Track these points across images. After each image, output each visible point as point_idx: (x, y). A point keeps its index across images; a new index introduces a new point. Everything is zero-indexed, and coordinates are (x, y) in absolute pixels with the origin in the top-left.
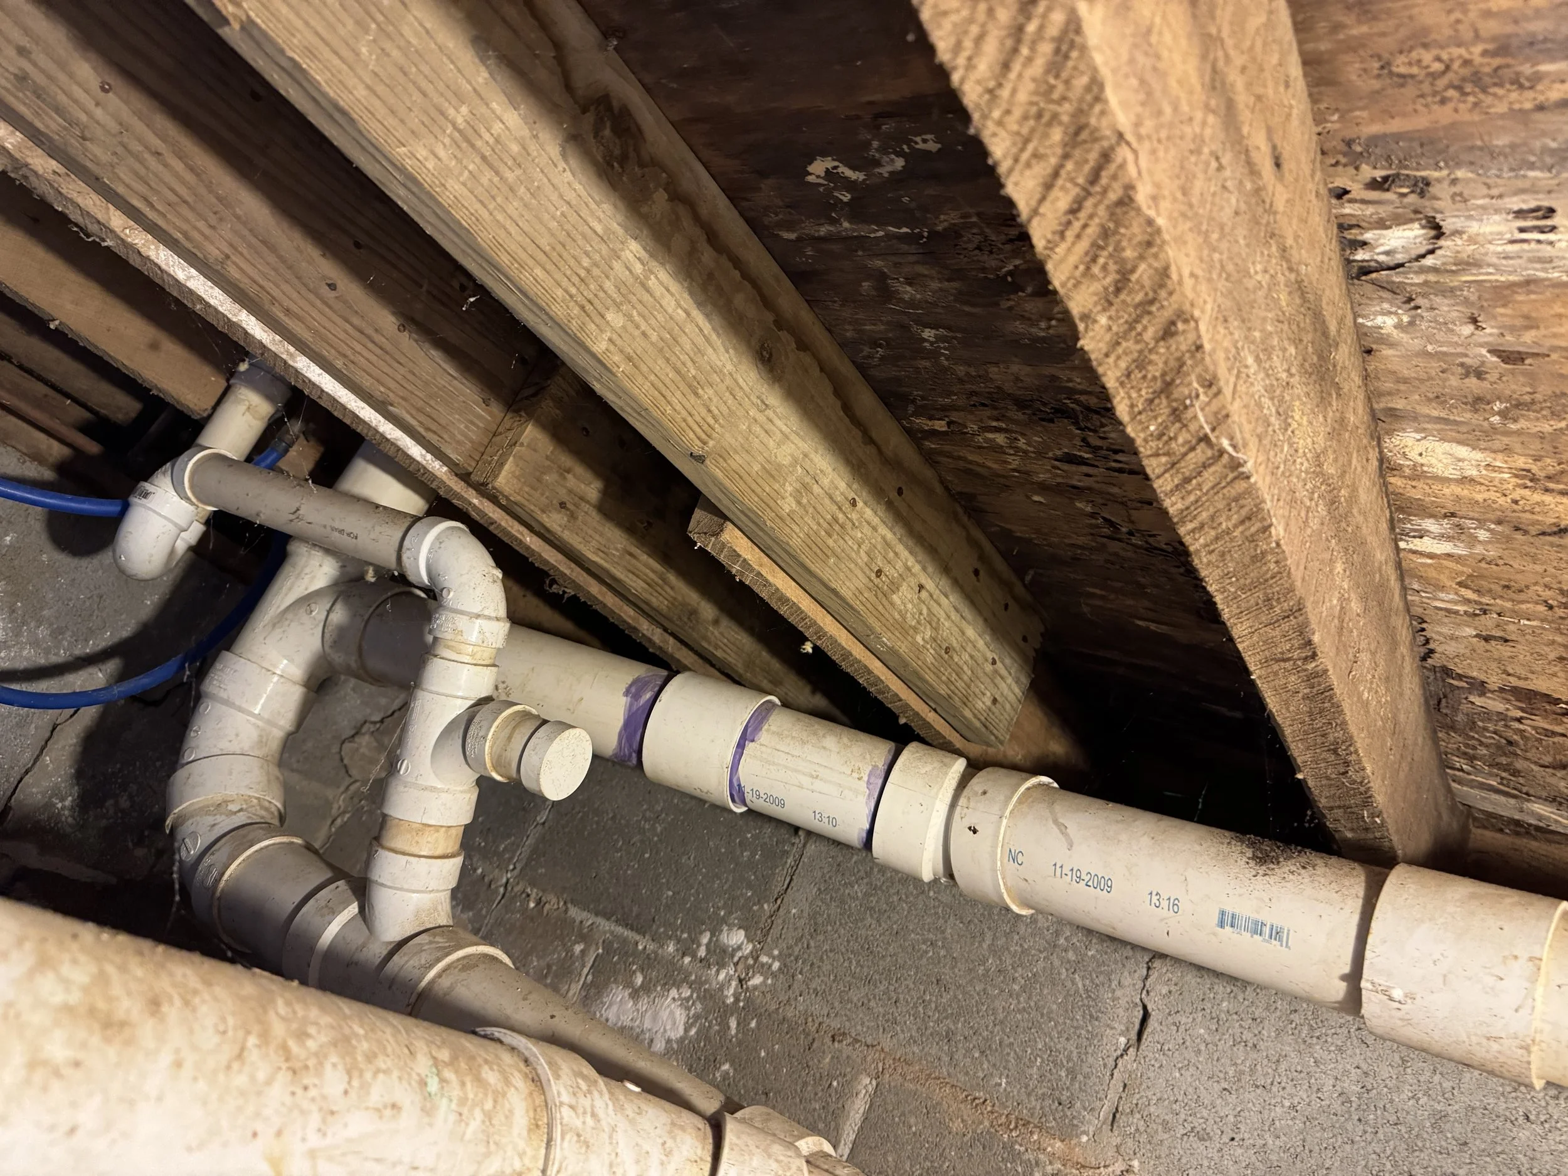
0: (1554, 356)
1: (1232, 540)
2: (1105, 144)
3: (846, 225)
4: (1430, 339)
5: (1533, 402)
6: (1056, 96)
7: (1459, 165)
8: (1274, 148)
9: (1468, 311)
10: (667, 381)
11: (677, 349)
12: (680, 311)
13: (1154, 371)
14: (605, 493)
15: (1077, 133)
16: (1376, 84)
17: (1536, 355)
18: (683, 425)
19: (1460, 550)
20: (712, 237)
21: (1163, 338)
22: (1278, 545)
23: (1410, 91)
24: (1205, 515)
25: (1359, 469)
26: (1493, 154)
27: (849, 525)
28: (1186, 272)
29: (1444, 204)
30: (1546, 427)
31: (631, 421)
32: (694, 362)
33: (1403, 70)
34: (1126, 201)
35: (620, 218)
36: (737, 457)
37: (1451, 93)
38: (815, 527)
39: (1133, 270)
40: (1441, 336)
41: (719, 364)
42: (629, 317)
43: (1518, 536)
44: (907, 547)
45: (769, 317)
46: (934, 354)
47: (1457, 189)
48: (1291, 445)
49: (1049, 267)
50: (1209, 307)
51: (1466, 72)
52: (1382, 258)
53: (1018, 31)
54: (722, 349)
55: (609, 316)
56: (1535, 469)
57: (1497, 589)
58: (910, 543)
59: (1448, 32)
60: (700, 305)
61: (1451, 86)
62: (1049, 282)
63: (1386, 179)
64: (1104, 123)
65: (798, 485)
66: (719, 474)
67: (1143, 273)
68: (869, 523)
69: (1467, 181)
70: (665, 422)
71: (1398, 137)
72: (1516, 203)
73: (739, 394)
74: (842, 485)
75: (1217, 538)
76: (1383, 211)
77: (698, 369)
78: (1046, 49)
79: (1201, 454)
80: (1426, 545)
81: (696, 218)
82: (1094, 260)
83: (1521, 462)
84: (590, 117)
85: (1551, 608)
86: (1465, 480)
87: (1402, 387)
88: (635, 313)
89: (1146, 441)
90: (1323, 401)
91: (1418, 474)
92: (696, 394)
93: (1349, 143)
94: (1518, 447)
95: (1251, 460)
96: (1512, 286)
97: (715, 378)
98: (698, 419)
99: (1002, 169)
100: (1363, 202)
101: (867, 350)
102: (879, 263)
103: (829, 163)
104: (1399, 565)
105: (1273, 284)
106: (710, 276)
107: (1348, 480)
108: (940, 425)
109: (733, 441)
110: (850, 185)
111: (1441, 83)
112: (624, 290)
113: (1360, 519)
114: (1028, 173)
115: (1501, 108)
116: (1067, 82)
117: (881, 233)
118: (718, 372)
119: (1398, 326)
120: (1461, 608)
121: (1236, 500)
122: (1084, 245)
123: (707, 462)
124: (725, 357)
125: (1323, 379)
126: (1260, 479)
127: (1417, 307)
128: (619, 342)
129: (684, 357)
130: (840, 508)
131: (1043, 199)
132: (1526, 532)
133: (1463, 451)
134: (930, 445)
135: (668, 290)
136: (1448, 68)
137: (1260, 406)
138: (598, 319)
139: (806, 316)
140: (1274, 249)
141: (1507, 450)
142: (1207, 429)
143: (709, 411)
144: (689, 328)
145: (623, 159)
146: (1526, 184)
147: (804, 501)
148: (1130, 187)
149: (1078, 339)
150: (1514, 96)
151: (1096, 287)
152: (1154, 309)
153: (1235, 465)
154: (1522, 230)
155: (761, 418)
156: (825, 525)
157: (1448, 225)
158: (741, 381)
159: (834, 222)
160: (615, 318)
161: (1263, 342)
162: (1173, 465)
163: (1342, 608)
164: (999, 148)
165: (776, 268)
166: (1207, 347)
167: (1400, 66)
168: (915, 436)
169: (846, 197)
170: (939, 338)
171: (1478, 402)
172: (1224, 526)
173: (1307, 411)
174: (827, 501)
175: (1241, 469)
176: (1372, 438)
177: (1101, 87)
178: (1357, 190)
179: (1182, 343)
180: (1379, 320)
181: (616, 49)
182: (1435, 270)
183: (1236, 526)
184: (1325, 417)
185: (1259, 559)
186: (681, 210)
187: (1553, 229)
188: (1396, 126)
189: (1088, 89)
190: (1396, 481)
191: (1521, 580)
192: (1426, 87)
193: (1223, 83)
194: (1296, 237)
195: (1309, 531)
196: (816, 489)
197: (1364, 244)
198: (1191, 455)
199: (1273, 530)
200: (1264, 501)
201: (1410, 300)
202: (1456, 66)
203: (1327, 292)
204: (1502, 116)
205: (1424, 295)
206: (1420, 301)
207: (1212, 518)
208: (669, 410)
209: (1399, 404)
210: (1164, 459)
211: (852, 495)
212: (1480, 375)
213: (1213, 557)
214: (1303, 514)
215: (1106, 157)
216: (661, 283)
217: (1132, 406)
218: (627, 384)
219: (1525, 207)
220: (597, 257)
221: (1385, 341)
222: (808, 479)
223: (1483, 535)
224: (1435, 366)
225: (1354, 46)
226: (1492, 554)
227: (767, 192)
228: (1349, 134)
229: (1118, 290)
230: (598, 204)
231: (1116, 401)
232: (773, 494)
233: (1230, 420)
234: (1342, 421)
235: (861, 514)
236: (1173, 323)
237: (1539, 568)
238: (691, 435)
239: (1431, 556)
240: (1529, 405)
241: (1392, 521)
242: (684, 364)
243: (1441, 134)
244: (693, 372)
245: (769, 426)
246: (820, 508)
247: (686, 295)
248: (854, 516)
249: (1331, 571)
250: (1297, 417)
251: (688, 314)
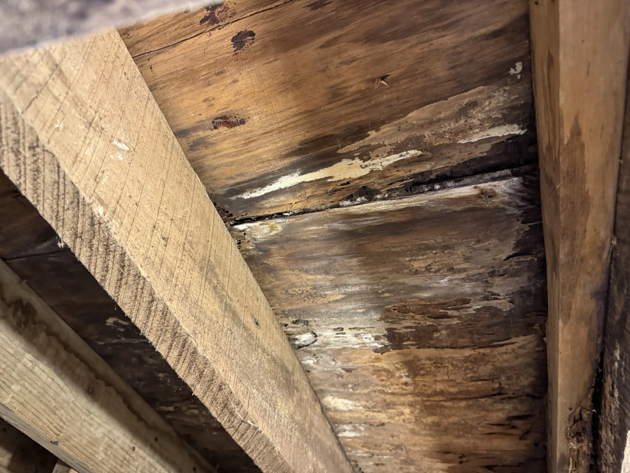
0: (359, 369)
1: (264, 453)
2: (184, 337)
3: (123, 339)
4: (325, 367)
5: (359, 384)
6: (165, 325)
7: (314, 317)
8: (255, 319)
9: (332, 358)
10: (41, 411)
11: (46, 396)
12: (49, 379)
13: (220, 400)
14: (12, 460)
15: (175, 334)
16: (286, 296)
17: (354, 369)
18: (48, 429)
19: (358, 435)
20: (67, 347)
21: (219, 390)
22: (279, 453)
23: (295, 298)
24: (253, 446)
25: (312, 414)
26: (322, 314)
27: (131, 460)
28: (221, 370)
29: (314, 327)
30: (366, 391)
31: (21, 430)
32: (54, 399)
33: (291, 293)
34: (195, 352)
35: (22, 346)
36: (75, 439)
37: (306, 298)
38: (114, 464)
39: (204, 371)
40: (327, 365)
41: (67, 398)
42: (23, 386)
43: (372, 427)
44: (160, 464)
45: (92, 375)
46: (164, 382)
47: (317, 323)
48: (278, 415)
49: (176, 371)
50: (233, 379)
51: (307, 293)
52: (303, 343)
53: (149, 309)
54: (69, 392)
55: (13, 387)
56: (368, 404)
57: (373, 446)
58: (162, 462)
59: (300, 284)
60: (59, 375)
61: (305, 297)
62: (178, 376)
63: (296, 321)
64: (182, 331)
65: (106, 446)
66: (65, 448)
67: (207, 371)
68: (141, 457)
69: (318, 321)
70: (38, 429)
71: (296, 310)
72: (333, 327)
73: (77, 410)
74: (128, 442)
75: (259, 454)
76: (299, 330)
77: (57, 402)
78: (159, 314)
79: (243, 426)
80: (347, 434)
81: (59, 341)
82: (190, 368)
83: (363, 403)
84: (12, 309)
85: (391, 450)
86: (350, 411)
87: (322, 382)
88: (26, 384)
89: (225, 423)
90: (290, 395)
91: (336, 410)
92: (55, 414)
93: (284, 311)
94: (360, 398)
95: (260, 425)
96: (340, 349)
97: (65, 405)
98: (55, 425)
99: (154, 344)
100: (293, 327)
101: (137, 382)
102: (138, 351)
103: (115, 319)
104: (339, 444)
105: (261, 362)
106: (64, 363)
107: (308, 420)
108: (171, 409)
109: (73, 432)
110: (124, 326)
111: (303, 296)
112: (21, 375)
113: (317, 432)
114: (162, 345)
115: (320, 302)
116: (168, 321)
117: (137, 342)
118: (68, 402)
119: (314, 363)
120: (364, 455)
121: (260, 439)
122: (186, 365)
123: (59, 444)
124: (70, 395)
125: (289, 387)
126: (266, 432)
127: (317, 357)
128: (17, 397)
129: (50, 399)
130: (127, 453)
131: (169, 352)
132: (373, 426)
133: (346, 401)
134: (169, 417)
135: (43, 371)
136: (303, 292)
137: (261, 406)
138: (7, 389)
139: (110, 373)
140: (260, 351)
141: (358, 400)
142: (242, 419)
143: (62, 420)
144: (54, 386)
145: (26, 323)
146: (334, 322)
147: (109, 453)
148: (195, 349)
149: (192, 393)
150: (322, 299)
151: (193, 376)
152: (214, 382)
153: (256, 428)
154: (337, 334)
155: (87, 419)
156: (119, 462)
157: (318, 333)
158: (78, 404)
159: (118, 338)
160: (15, 387)
161: (259, 383)
162: (236, 430)
163: (314, 469)
164: (151, 338)
165: (96, 355)
166: (234, 392)
167: (290, 291)
168: (162, 414)
169: (122, 330)
170: (165, 377)
171: (344, 385)
172: (260, 449)
173: (284, 400)
174: (120, 451)
175: (258, 430)
176: (316, 401)
177: (179, 323)
178: (290, 324)
179: (226, 392)
180: (308, 362)
181: (26, 283)
182: (317, 346)
183: (264, 449)
184: (293, 401)
185: (275, 459)
186: (53, 339)
187: (345, 333)
188: (294, 307)
189: (175, 323)
190: (331, 414)
191: (379, 443)
192: (299, 297)
193: (230, 307)
194: (269, 344)
195: (293, 444)
196: (115, 446)
197: (297, 339)
198: (241, 427)
199: (276, 448)
200: (269, 439)
201: (314, 355)
202: (305, 292)
203: (286, 357)
204: (321, 304)
205: (318, 354)
206: (317, 355)
207: (255, 447)
208: (40, 424)
209: (323, 388)
210: (232, 429)
211: (132, 445)
212: (342, 377)
213: (261, 460)
214: (289, 439)
215: (185, 341)
216: (41, 369)
217: (217, 412)
218: (20, 415)
219: (335, 327)
220: (9, 363)
221: (311, 368)
222: (111, 443)
223: (362, 428)
224: (329, 375)
225: (278, 287)
226: (367, 434)
227: (91, 329)
228: (283, 309)
229: (201, 377)
230: (12, 342)
231: (211, 411)
232: (93, 453)
233: (249, 414)
234: (301, 400)
235: (138, 454)
236: (221, 386)
237: (382, 437)
238: (52, 433)
239: (350, 438)
240: (358, 385)
241: (332, 428)
242: (49, 401)
243: (307, 309)
244: (54, 404)
245: (91, 422)
246: (117, 455)
247: (53, 372)
248: (134, 455)
249: (306, 456)
250: (279, 404)
251: (53, 379)
